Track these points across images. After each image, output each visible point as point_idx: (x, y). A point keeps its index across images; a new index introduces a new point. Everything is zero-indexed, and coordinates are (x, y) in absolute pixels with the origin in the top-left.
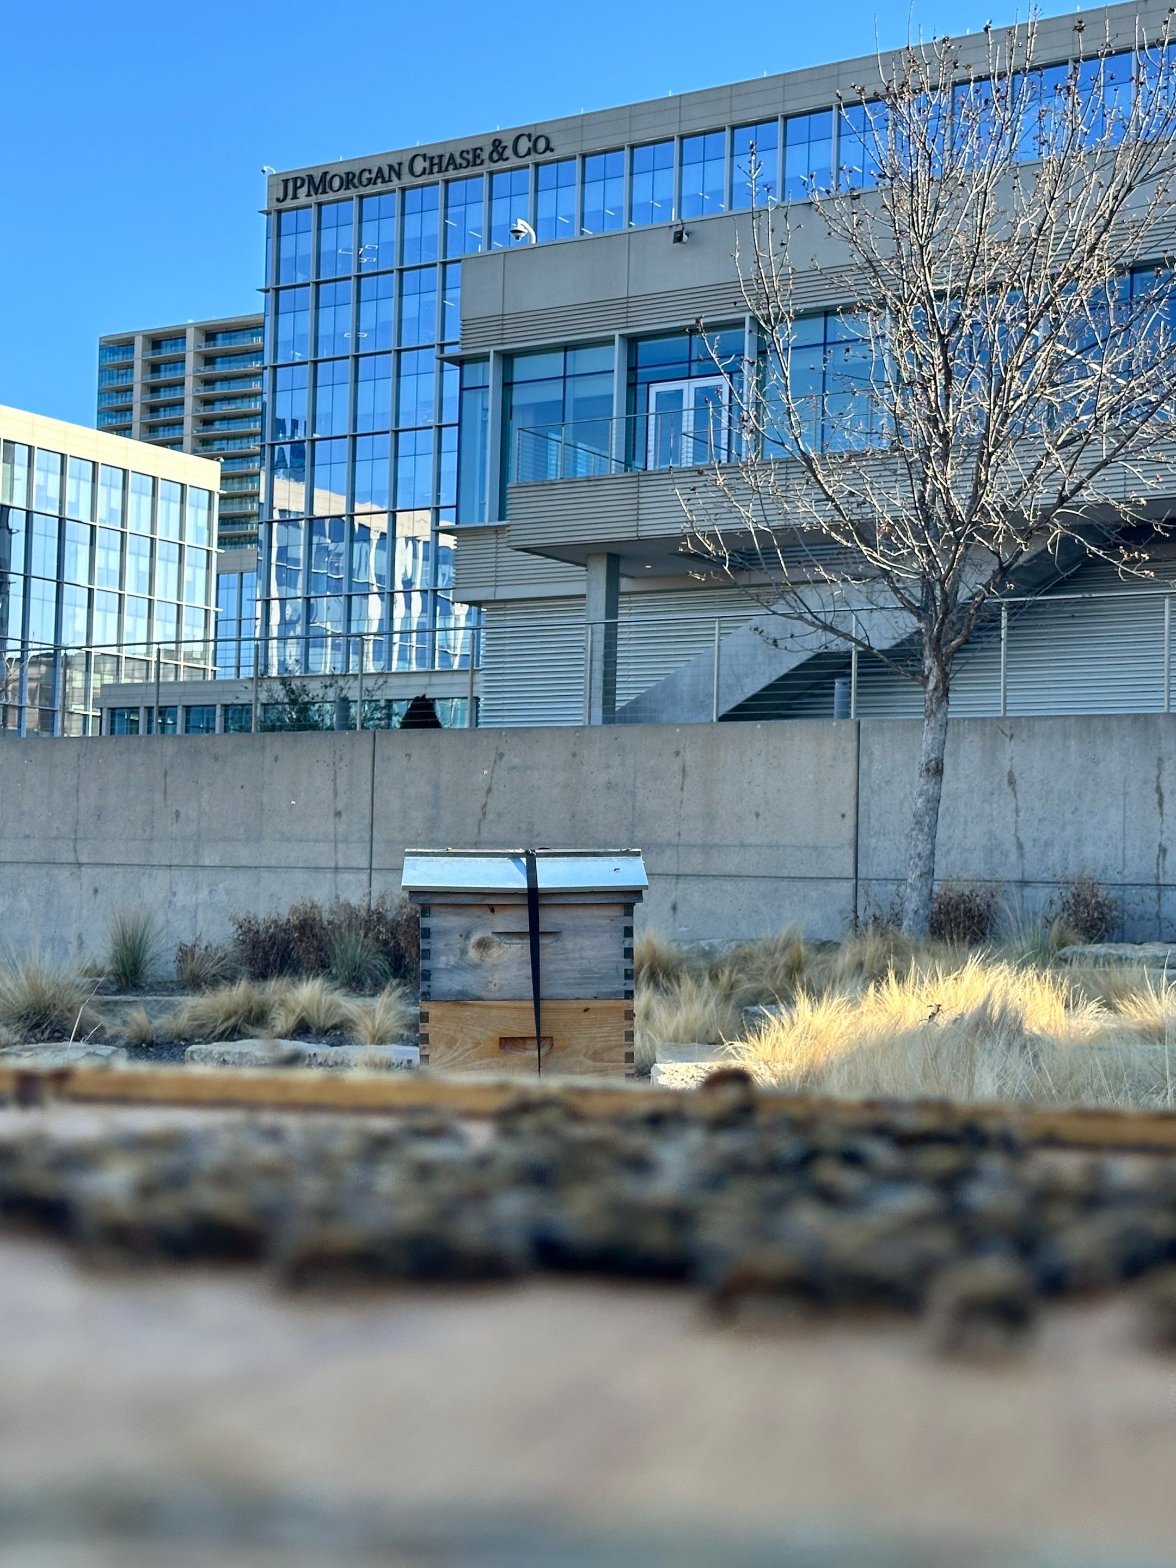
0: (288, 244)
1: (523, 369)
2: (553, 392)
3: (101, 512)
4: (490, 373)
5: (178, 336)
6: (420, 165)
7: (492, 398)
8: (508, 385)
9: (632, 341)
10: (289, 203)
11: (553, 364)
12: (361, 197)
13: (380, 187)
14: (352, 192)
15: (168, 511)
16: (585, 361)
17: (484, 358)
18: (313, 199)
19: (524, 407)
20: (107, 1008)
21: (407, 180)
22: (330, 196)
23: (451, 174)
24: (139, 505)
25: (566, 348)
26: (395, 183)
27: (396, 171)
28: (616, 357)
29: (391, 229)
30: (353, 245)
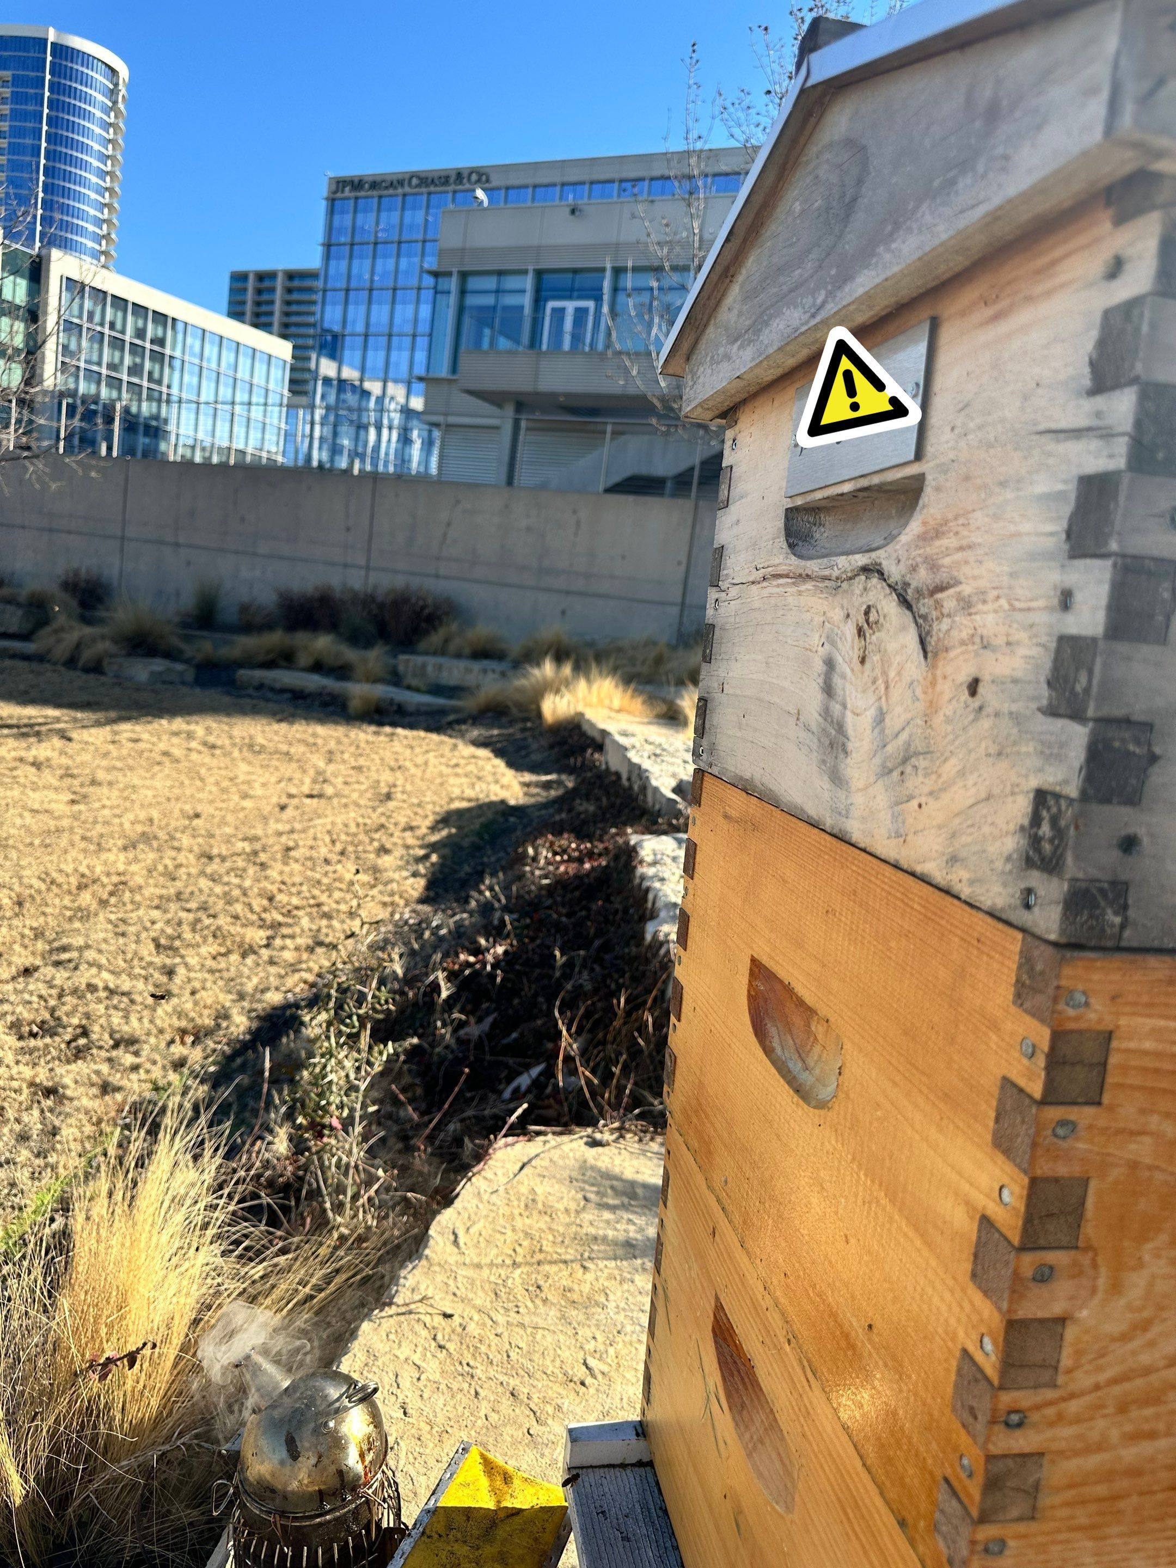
0: (337, 218)
1: (474, 283)
2: (489, 300)
3: (223, 364)
4: (453, 284)
5: (272, 275)
6: (415, 181)
7: (453, 299)
8: (463, 292)
9: (539, 273)
10: (339, 195)
11: (490, 283)
12: (380, 197)
13: (391, 191)
14: (375, 193)
15: (260, 368)
16: (511, 283)
17: (449, 274)
18: (353, 194)
19: (472, 308)
20: (187, 639)
21: (407, 189)
22: (362, 194)
23: (432, 189)
24: (244, 363)
25: (500, 273)
26: (400, 191)
27: (401, 183)
28: (528, 283)
29: (395, 216)
30: (373, 224)
